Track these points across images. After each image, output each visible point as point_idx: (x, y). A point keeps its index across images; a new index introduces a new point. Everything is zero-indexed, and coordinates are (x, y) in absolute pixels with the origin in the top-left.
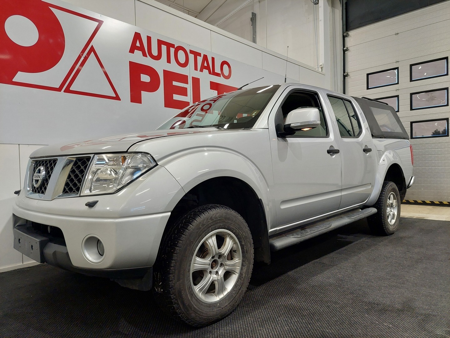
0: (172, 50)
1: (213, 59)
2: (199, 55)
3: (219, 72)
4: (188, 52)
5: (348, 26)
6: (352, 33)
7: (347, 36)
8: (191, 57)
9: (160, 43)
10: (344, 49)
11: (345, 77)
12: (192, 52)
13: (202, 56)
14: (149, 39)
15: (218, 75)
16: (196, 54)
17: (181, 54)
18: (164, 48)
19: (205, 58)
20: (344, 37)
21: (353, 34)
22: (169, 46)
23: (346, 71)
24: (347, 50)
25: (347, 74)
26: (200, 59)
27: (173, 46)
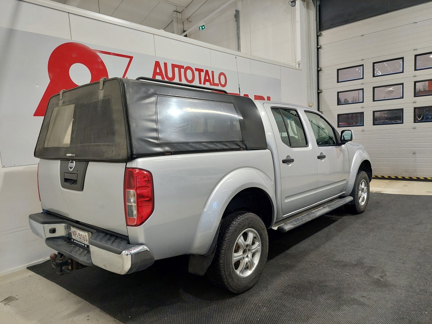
0: (182, 71)
1: (213, 72)
2: (202, 71)
3: (218, 83)
4: (194, 70)
5: (321, 27)
6: (324, 33)
7: (320, 36)
8: (197, 73)
9: (174, 66)
10: (318, 47)
11: (318, 71)
12: (197, 70)
13: (204, 71)
14: (165, 64)
15: (217, 85)
16: (200, 71)
17: (189, 72)
18: (176, 70)
19: (207, 72)
20: (318, 36)
21: (326, 34)
22: (180, 67)
23: (320, 67)
24: (320, 48)
25: (321, 69)
26: (203, 74)
27: (182, 67)
